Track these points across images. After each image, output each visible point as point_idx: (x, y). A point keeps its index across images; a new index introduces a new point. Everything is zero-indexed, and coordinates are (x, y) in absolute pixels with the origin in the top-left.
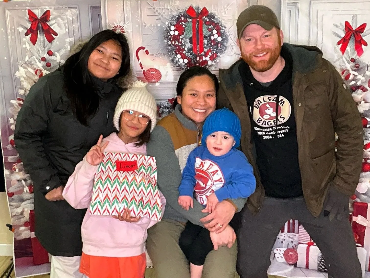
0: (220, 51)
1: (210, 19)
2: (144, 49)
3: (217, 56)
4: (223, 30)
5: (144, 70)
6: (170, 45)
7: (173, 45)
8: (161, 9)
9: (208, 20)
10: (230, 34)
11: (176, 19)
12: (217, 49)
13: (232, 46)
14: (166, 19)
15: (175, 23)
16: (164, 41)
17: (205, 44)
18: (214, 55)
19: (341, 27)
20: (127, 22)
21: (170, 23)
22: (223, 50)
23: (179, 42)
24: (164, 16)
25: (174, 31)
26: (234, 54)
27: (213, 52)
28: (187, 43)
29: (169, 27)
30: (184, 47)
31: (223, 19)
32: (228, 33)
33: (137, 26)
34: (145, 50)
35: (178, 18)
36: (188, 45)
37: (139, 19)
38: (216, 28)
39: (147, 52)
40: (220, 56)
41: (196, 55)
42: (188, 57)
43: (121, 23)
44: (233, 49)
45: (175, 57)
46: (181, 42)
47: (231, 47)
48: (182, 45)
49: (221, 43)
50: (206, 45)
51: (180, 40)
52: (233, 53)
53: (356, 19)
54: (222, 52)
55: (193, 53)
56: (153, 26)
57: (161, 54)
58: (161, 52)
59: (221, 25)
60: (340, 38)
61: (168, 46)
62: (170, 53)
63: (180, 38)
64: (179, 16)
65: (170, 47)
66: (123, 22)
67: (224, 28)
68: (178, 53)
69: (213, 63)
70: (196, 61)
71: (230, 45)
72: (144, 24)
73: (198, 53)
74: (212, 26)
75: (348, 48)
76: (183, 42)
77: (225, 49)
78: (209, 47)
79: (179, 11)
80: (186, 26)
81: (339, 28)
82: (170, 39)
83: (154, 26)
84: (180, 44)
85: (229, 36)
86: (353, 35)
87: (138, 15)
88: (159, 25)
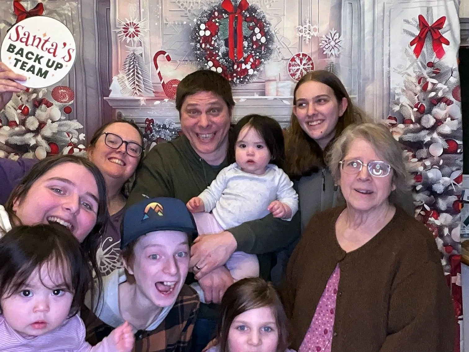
0: (264, 56)
1: (251, 14)
2: (164, 54)
3: (261, 63)
4: (267, 28)
5: (164, 82)
6: (199, 50)
7: (203, 49)
8: (188, 2)
9: (248, 16)
10: (275, 33)
11: (207, 16)
12: (260, 53)
13: (279, 49)
14: (194, 15)
15: (206, 19)
16: (191, 44)
17: (245, 47)
18: (256, 61)
19: (414, 23)
20: (143, 19)
21: (200, 20)
22: (268, 54)
23: (211, 45)
24: (192, 12)
25: (205, 30)
26: (282, 59)
27: (255, 58)
28: (222, 46)
29: (199, 26)
30: (217, 52)
31: (267, 14)
32: (273, 33)
33: (156, 24)
34: (166, 55)
35: (210, 14)
36: (223, 49)
37: (159, 15)
38: (258, 25)
39: (168, 58)
40: (265, 62)
41: (233, 62)
42: (223, 65)
43: (135, 20)
44: (280, 52)
45: (206, 64)
46: (214, 44)
47: (277, 50)
48: (215, 49)
49: (266, 45)
50: (246, 49)
51: (213, 43)
52: (280, 59)
53: (432, 12)
54: (266, 57)
55: (230, 60)
56: (176, 24)
57: (187, 61)
58: (187, 59)
59: (265, 22)
60: (414, 36)
61: (197, 50)
62: (199, 60)
63: (213, 40)
64: (212, 11)
65: (198, 52)
66: (138, 19)
67: (268, 25)
68: (209, 59)
69: (255, 72)
70: (233, 71)
71: (277, 47)
72: (165, 22)
73: (236, 60)
74: (253, 23)
75: (424, 49)
76: (216, 45)
77: (271, 54)
78: (250, 51)
79: (212, 5)
80: (220, 24)
81: (411, 24)
82: (199, 42)
83: (178, 24)
84: (212, 48)
85: (275, 36)
86: (429, 32)
87: (158, 9)
88: (185, 23)
